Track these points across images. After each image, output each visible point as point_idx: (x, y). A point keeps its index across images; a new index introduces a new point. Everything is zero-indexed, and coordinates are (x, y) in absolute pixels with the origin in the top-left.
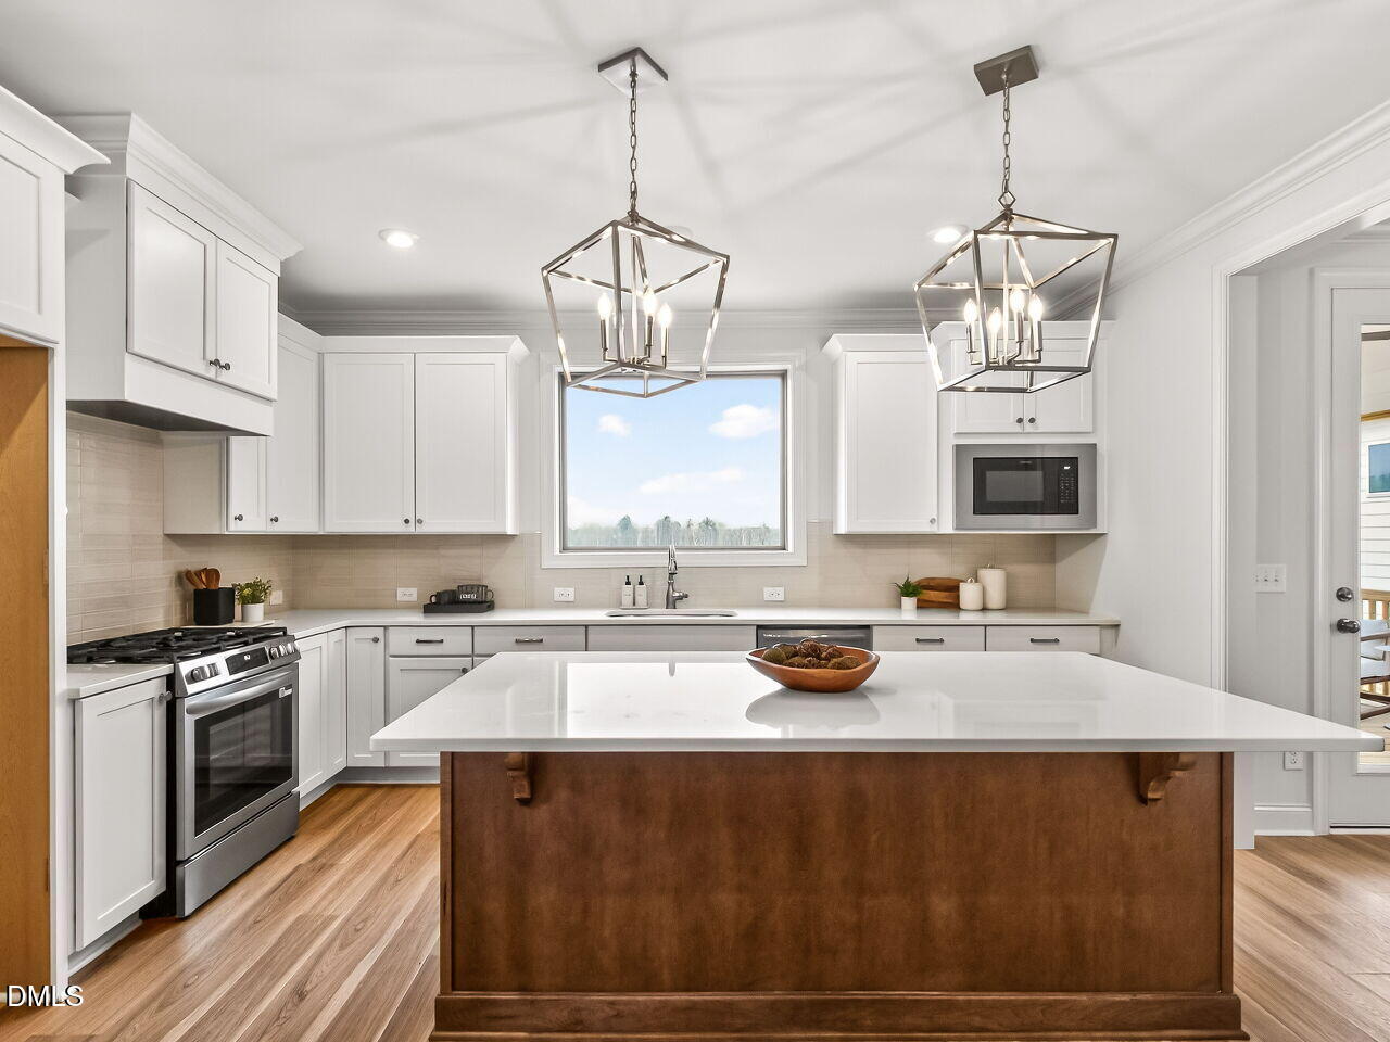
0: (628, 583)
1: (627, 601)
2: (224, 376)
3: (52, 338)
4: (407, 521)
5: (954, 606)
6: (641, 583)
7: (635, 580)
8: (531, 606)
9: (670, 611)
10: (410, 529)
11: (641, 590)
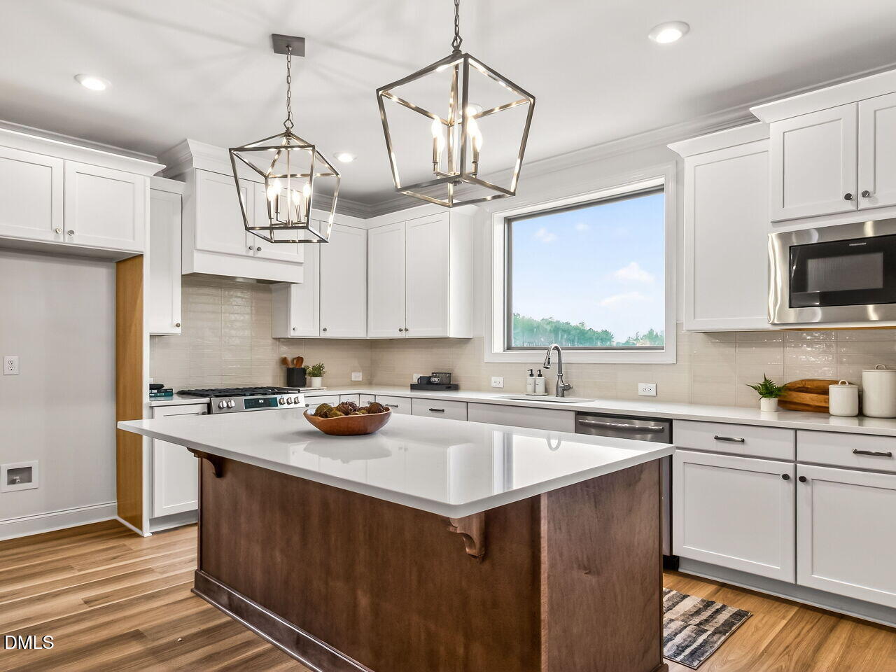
0: (532, 375)
1: (530, 389)
2: (259, 254)
3: (141, 250)
4: (401, 330)
5: (824, 410)
6: (540, 375)
7: (536, 373)
8: (479, 390)
9: (560, 399)
10: (403, 335)
11: (540, 381)
